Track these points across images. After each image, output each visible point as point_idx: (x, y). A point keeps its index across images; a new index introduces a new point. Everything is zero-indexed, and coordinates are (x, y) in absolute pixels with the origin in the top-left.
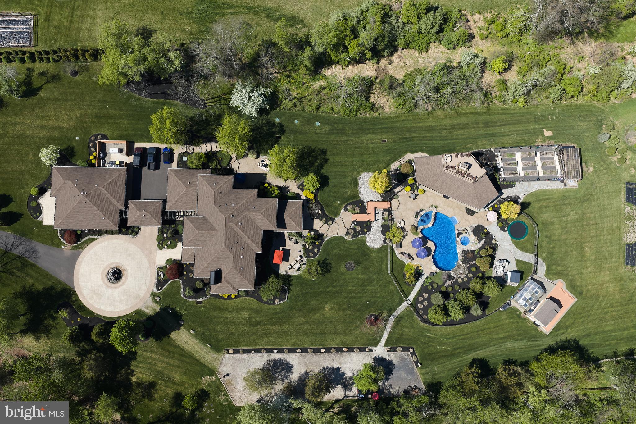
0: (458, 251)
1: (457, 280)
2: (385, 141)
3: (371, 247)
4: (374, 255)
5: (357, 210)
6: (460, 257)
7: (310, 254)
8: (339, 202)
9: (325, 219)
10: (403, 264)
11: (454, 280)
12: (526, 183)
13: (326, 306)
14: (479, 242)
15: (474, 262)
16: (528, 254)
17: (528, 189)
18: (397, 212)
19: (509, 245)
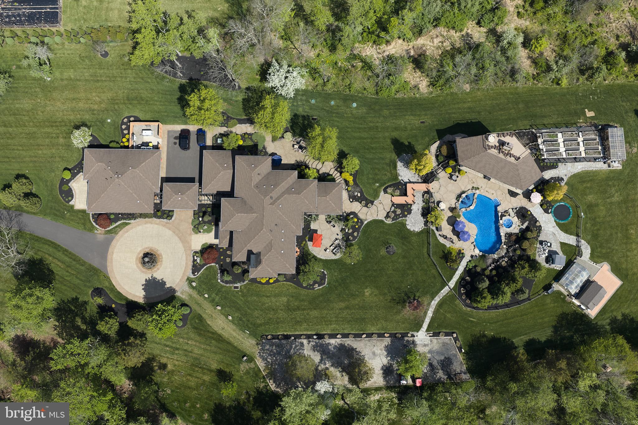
0: (502, 234)
1: (500, 263)
2: (423, 122)
3: (412, 230)
4: (414, 239)
5: (398, 192)
6: (504, 240)
7: (350, 237)
8: (378, 184)
9: (364, 202)
10: (444, 247)
12: (569, 164)
13: (366, 291)
14: (522, 224)
16: (572, 237)
17: (571, 171)
18: (438, 194)
19: (553, 227)
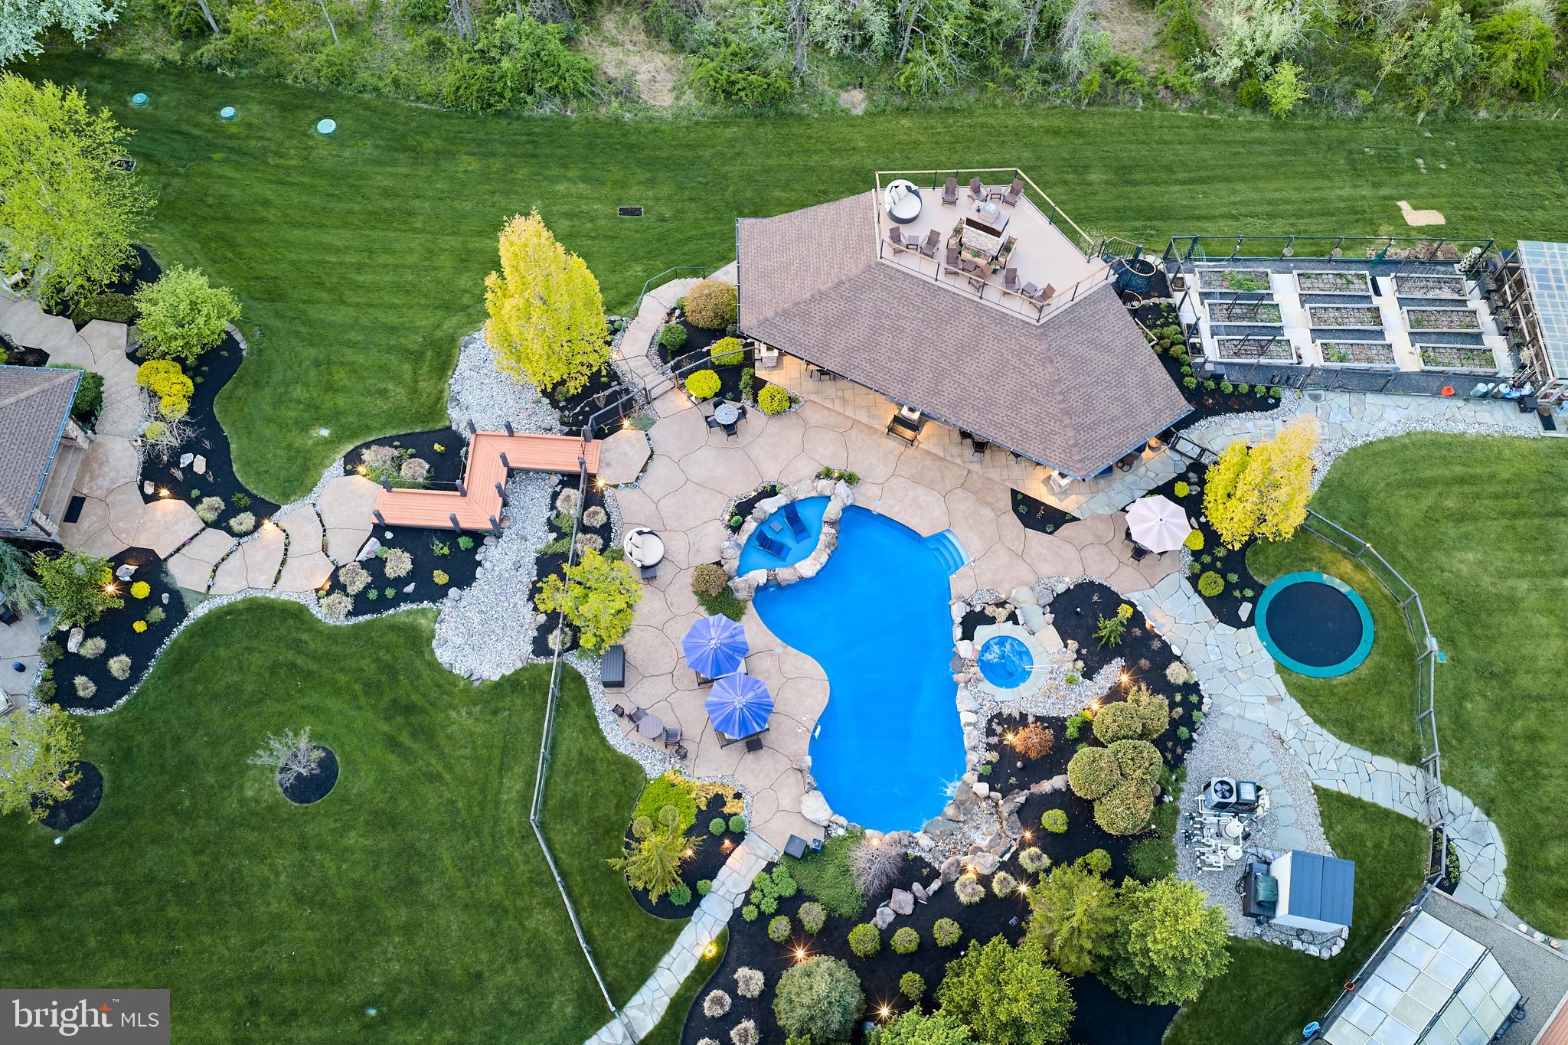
0: (965, 717)
1: (948, 887)
3: (460, 670)
4: (465, 715)
5: (417, 468)
6: (977, 755)
8: (324, 432)
9: (215, 501)
10: (628, 772)
12: (1338, 401)
14: (1088, 674)
15: (1058, 782)
16: (1385, 763)
17: (1352, 427)
18: (634, 495)
19: (1271, 700)
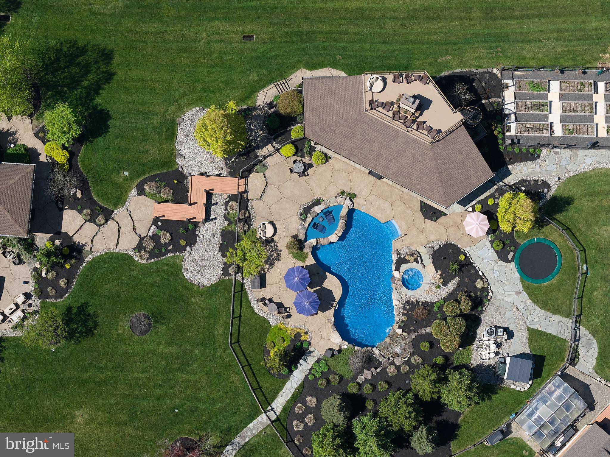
0: (395, 303)
1: (384, 370)
2: (250, 38)
3: (194, 282)
4: (198, 301)
5: (166, 193)
6: (399, 317)
7: (49, 289)
8: (126, 173)
9: (88, 211)
10: (264, 324)
11: (379, 370)
12: (566, 153)
13: (78, 413)
14: (445, 284)
15: (428, 330)
16: (557, 317)
17: (569, 167)
18: (260, 203)
